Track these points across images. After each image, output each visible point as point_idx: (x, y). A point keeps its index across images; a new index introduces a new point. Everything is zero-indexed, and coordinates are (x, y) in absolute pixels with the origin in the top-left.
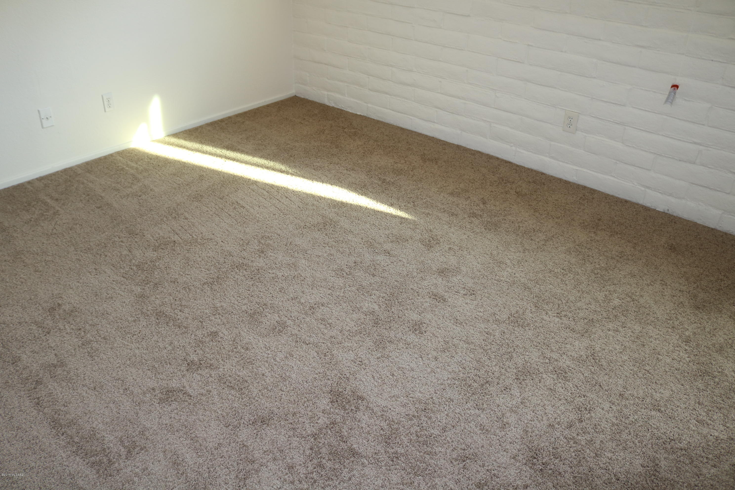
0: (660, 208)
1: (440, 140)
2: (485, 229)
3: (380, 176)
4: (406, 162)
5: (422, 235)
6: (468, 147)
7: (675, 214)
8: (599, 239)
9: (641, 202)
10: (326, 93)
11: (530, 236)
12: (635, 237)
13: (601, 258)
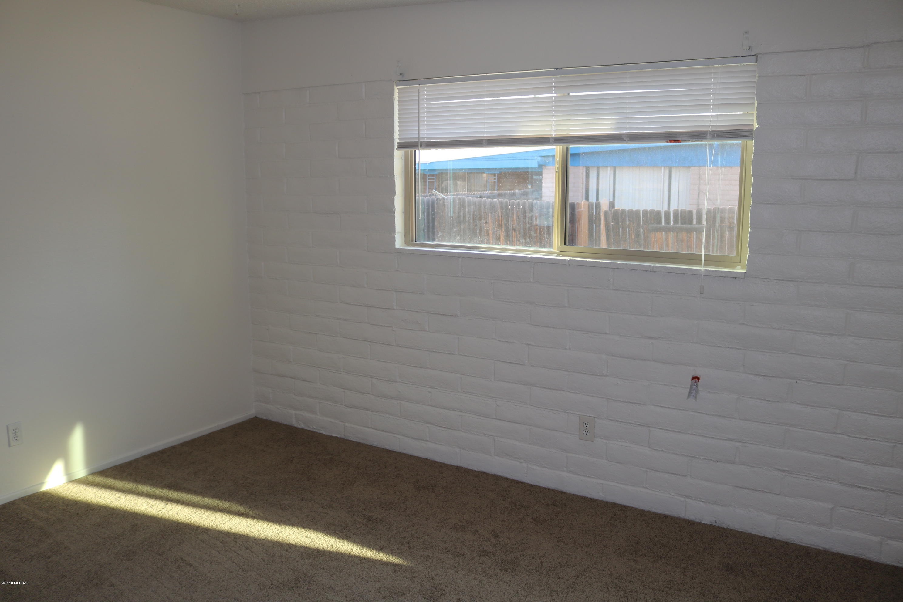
0: (707, 521)
1: (435, 462)
2: (500, 570)
3: (364, 513)
4: (395, 493)
5: (421, 586)
6: (470, 468)
7: (725, 526)
8: (640, 567)
9: (683, 515)
10: (293, 412)
11: (557, 573)
12: (683, 560)
13: (646, 592)
